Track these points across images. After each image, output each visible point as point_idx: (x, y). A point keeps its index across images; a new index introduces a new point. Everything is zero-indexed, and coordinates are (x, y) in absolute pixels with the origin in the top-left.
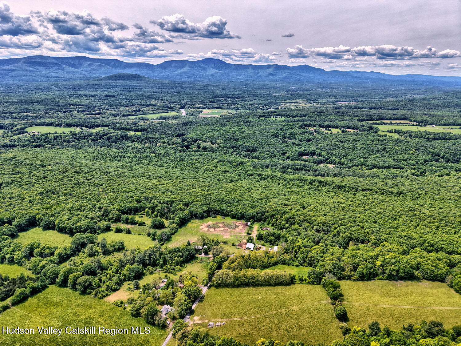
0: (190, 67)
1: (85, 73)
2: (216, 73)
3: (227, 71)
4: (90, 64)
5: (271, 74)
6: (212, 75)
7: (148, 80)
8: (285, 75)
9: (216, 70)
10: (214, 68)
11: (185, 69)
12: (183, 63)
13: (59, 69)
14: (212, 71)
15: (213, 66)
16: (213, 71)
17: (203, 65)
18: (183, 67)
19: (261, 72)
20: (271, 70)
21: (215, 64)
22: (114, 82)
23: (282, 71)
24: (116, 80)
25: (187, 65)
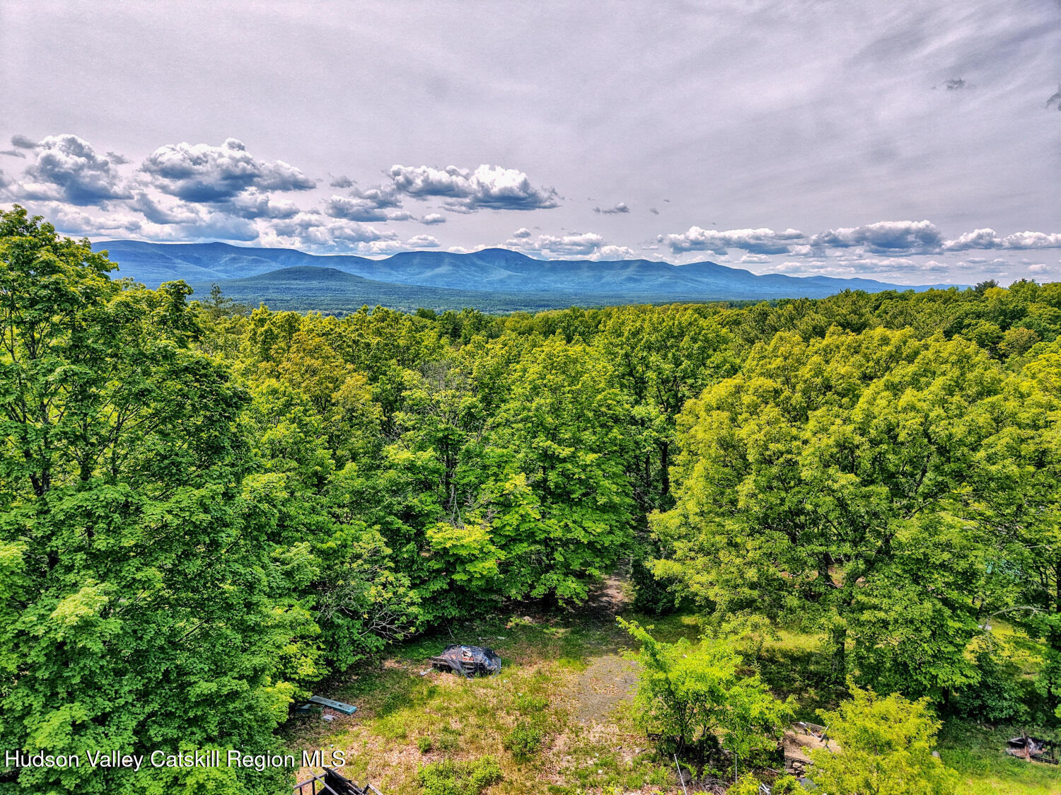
0: (454, 265)
1: (223, 276)
2: (510, 277)
3: (535, 274)
4: (234, 259)
5: (630, 279)
6: (502, 281)
7: (360, 281)
8: (662, 280)
9: (510, 273)
10: (506, 268)
11: (443, 269)
12: (437, 258)
13: (167, 267)
14: (500, 274)
15: (503, 263)
16: (504, 274)
17: (480, 262)
18: (438, 266)
19: (608, 277)
20: (629, 272)
21: (507, 260)
22: (284, 283)
23: (656, 273)
24: (289, 279)
25: (447, 260)
